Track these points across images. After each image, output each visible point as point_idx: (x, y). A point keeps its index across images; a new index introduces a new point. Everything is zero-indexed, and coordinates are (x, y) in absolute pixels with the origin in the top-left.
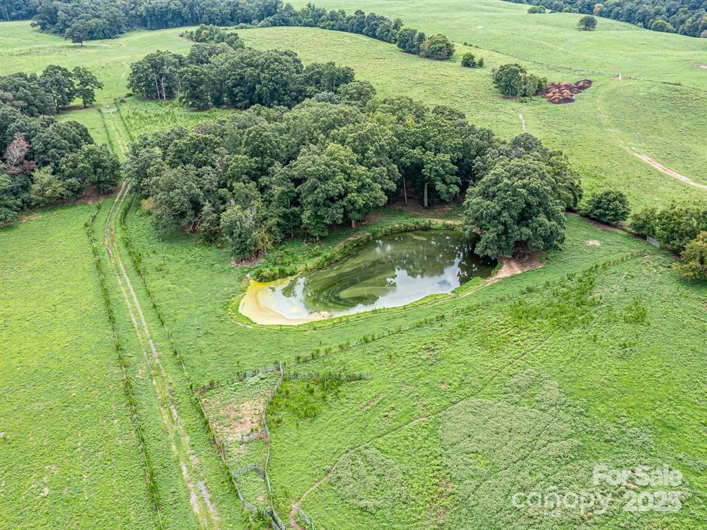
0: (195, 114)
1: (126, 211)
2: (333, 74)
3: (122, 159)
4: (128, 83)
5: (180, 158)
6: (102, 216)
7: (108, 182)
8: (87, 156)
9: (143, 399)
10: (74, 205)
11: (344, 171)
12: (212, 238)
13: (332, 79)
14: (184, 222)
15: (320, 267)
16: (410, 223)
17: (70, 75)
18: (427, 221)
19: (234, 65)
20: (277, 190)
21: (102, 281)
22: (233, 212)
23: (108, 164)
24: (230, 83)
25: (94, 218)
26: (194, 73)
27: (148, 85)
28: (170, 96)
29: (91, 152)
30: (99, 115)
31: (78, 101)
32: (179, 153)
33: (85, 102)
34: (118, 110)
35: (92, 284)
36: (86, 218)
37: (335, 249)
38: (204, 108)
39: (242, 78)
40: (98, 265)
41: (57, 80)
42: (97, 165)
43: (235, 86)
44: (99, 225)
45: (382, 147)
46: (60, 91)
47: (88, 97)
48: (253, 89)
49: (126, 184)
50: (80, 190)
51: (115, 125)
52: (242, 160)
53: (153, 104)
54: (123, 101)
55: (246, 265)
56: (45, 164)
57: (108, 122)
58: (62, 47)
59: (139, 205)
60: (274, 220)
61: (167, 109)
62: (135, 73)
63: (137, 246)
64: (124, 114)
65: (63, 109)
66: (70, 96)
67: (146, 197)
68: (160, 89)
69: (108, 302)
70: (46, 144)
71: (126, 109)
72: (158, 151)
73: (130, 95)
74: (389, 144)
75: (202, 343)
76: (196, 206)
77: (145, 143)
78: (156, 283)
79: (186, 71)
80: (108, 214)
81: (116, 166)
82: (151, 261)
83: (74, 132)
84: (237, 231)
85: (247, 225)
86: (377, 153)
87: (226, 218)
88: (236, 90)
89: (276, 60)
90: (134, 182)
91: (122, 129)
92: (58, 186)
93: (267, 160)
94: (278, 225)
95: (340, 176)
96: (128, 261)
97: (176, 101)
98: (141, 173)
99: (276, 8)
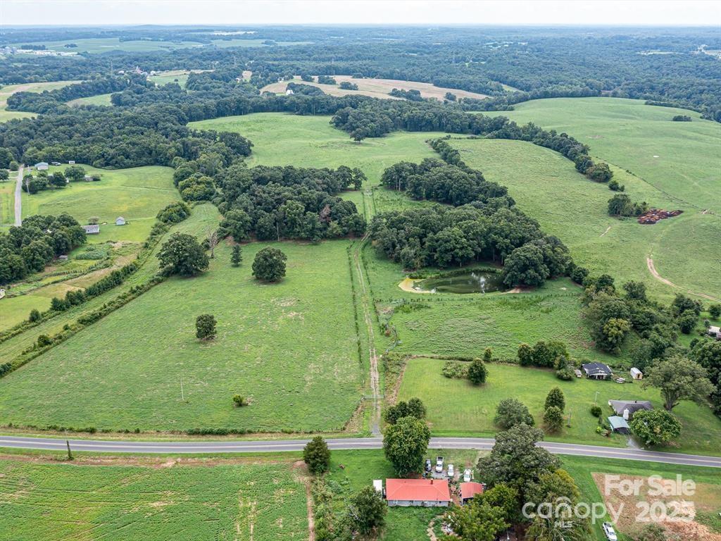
0: (413, 202)
1: (365, 245)
2: (494, 190)
3: (369, 222)
4: (381, 178)
5: (392, 225)
6: (355, 246)
7: (360, 231)
8: (353, 218)
9: (358, 300)
10: (343, 239)
11: (455, 240)
12: (397, 260)
13: (493, 192)
14: (387, 252)
15: (437, 278)
16: (486, 268)
17: (351, 171)
18: (494, 269)
19: (441, 177)
20: (427, 244)
21: (350, 269)
22: (406, 249)
23: (362, 223)
24: (436, 187)
25: (351, 246)
26: (417, 179)
27: (392, 181)
28: (403, 189)
29: (356, 217)
30: (361, 196)
31: (352, 186)
32: (392, 222)
33: (356, 187)
34: (373, 195)
35: (347, 269)
36: (348, 245)
37: (446, 273)
38: (420, 199)
39: (444, 185)
40: (350, 263)
41: (344, 174)
42: (357, 223)
43: (438, 189)
44: (352, 249)
45: (477, 232)
46: (344, 180)
47: (358, 184)
48: (448, 192)
49: (368, 233)
50: (348, 233)
51: (369, 203)
52: (417, 229)
53: (392, 193)
54: (376, 189)
55: (408, 272)
56: (336, 219)
57: (366, 201)
58: (347, 143)
59: (371, 244)
60: (424, 256)
61: (399, 197)
62: (386, 173)
63: (366, 259)
64: (375, 197)
65: (344, 190)
66: (349, 183)
67: (375, 240)
68: (398, 185)
69: (351, 275)
70: (337, 210)
71: (377, 194)
72: (385, 220)
73: (381, 185)
74: (481, 232)
75: (381, 291)
76: (394, 246)
77: (380, 216)
78: (371, 272)
79: (413, 178)
80: (357, 246)
81: (365, 225)
82: (370, 265)
83: (350, 206)
84: (406, 258)
85: (410, 255)
86: (474, 234)
87: (403, 252)
88: (439, 191)
89: (463, 178)
90: (371, 233)
91: (372, 206)
92: (339, 230)
93: (428, 231)
94: (425, 258)
95: (453, 241)
96: (362, 264)
97: (405, 193)
98: (375, 229)
99: (502, 124)
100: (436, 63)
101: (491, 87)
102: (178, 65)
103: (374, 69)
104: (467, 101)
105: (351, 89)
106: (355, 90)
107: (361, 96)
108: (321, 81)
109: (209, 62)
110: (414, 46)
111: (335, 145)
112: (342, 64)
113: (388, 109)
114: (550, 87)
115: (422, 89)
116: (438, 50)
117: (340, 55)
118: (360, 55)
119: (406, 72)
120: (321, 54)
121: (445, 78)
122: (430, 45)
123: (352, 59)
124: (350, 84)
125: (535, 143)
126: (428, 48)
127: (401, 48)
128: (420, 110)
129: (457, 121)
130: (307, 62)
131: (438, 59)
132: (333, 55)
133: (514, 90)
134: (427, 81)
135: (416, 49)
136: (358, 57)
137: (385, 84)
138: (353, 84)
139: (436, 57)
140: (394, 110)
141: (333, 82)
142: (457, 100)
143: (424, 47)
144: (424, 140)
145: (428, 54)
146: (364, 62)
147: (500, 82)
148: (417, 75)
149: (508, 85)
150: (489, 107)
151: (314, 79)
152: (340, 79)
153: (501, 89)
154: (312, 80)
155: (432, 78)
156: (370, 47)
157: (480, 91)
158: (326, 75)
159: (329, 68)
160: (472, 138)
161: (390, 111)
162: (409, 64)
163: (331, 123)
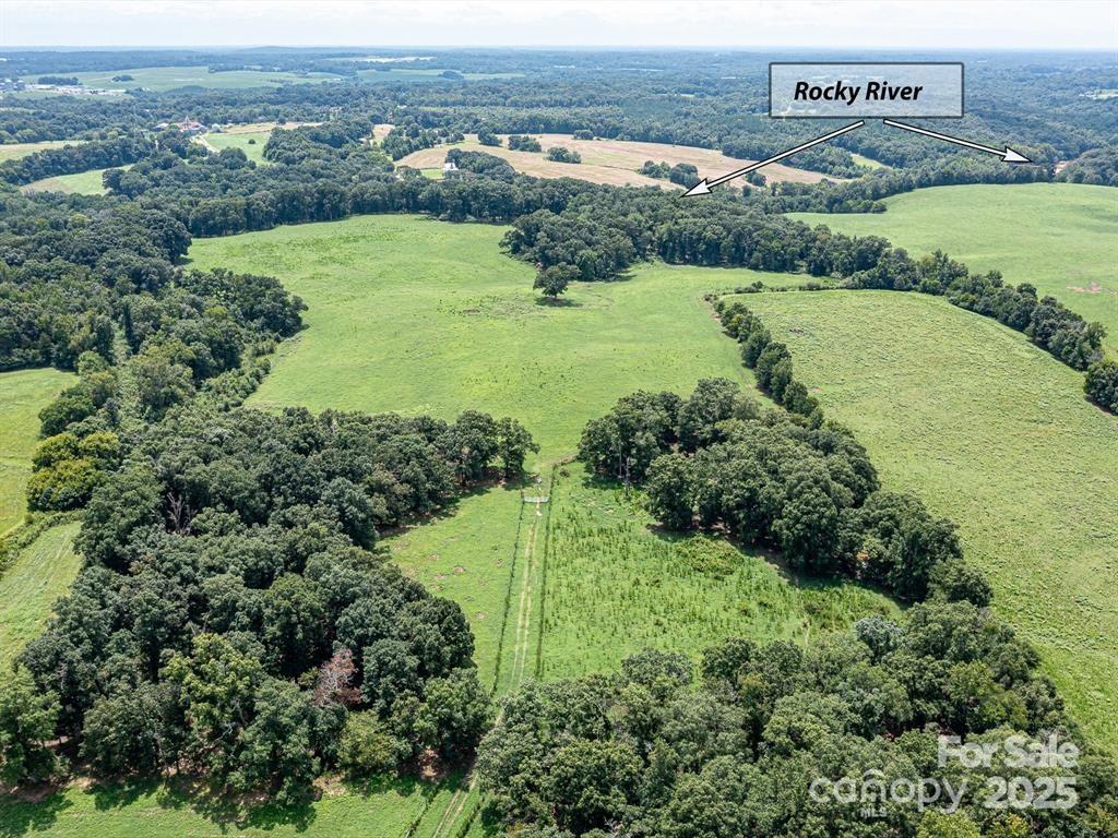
0: (664, 543)
1: (469, 824)
6: (430, 823)
17: (494, 426)
25: (415, 825)
30: (517, 507)
34: (549, 503)
47: (515, 460)
51: (531, 539)
54: (565, 474)
57: (526, 529)
62: (590, 436)
64: (555, 513)
66: (489, 453)
68: (624, 469)
70: (383, 663)
71: (561, 501)
73: (579, 458)
80: (440, 818)
99: (877, 253)
100: (728, 112)
101: (830, 159)
102: (266, 113)
103: (613, 122)
104: (788, 190)
105: (567, 160)
106: (574, 162)
107: (574, 182)
108: (514, 145)
109: (326, 108)
110: (690, 81)
111: (497, 307)
112: (558, 114)
113: (625, 215)
114: (944, 160)
115: (700, 161)
116: (732, 88)
117: (558, 97)
118: (593, 97)
119: (672, 127)
120: (526, 94)
121: (743, 140)
122: (717, 81)
123: (580, 104)
124: (565, 151)
125: (955, 303)
126: (713, 85)
127: (666, 86)
128: (694, 216)
129: (774, 244)
130: (500, 109)
131: (732, 104)
132: (546, 97)
133: (876, 165)
134: (709, 146)
135: (692, 86)
136: (592, 100)
137: (632, 152)
138: (571, 152)
139: (726, 100)
140: (640, 217)
141: (536, 148)
142: (768, 184)
143: (706, 83)
144: (701, 295)
145: (714, 95)
146: (600, 109)
147: (849, 149)
148: (692, 133)
149: (862, 154)
150: (835, 204)
151: (501, 142)
152: (548, 141)
153: (850, 164)
154: (496, 143)
155: (720, 141)
156: (614, 83)
157: (810, 166)
158: (522, 133)
159: (533, 120)
160: (811, 288)
161: (630, 217)
162: (679, 114)
163: (502, 245)
